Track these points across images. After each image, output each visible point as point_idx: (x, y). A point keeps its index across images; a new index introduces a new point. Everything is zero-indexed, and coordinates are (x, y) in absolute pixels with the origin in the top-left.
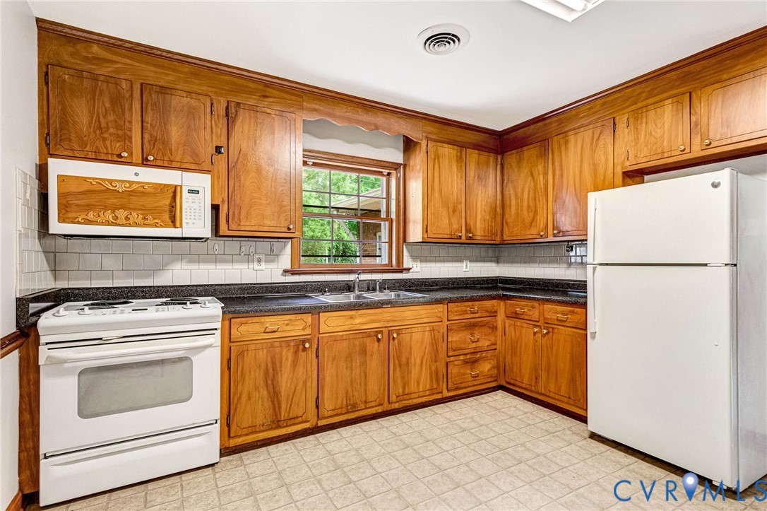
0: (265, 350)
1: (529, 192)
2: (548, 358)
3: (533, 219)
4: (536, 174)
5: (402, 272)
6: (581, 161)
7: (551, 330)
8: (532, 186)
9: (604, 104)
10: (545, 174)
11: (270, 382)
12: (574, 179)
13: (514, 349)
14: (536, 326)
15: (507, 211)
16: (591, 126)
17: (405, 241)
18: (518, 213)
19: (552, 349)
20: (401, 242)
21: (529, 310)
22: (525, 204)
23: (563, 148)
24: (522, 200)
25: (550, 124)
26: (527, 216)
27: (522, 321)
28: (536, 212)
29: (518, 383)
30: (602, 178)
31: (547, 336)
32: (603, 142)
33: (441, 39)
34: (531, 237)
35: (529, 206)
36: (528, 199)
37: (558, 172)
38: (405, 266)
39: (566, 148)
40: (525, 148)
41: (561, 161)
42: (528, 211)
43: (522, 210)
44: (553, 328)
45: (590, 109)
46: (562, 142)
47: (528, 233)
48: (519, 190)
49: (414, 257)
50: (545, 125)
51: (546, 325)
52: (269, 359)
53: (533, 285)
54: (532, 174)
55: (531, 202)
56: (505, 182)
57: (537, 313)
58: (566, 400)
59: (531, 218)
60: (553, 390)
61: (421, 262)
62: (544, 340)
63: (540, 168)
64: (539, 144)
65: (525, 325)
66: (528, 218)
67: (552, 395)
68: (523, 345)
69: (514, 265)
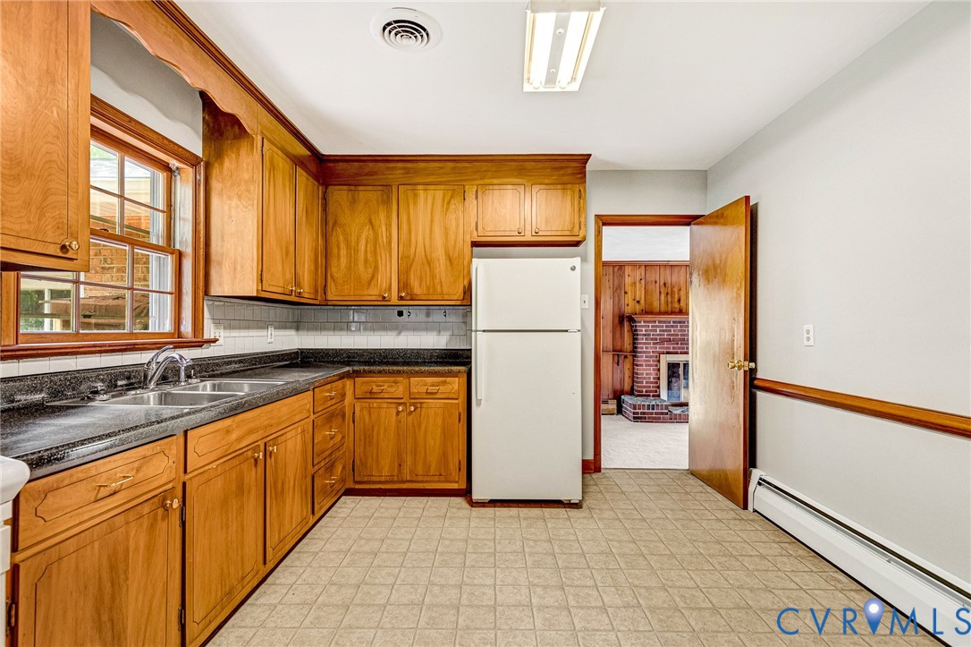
0: (96, 545)
1: (367, 242)
2: (415, 438)
3: (373, 277)
4: (376, 223)
5: (201, 346)
6: (432, 221)
7: (419, 405)
8: (371, 236)
9: (455, 168)
10: (389, 226)
11: (105, 618)
12: (424, 239)
13: (368, 437)
14: (400, 404)
15: (334, 262)
16: (442, 187)
17: (206, 293)
18: (350, 267)
19: (420, 427)
20: (201, 295)
21: (391, 386)
22: (362, 256)
23: (411, 201)
24: (356, 251)
25: (393, 169)
26: (365, 274)
27: (378, 401)
28: (376, 269)
29: (374, 479)
30: (453, 243)
31: (414, 414)
32: (453, 206)
33: (408, 28)
34: (369, 298)
35: (366, 260)
36: (366, 251)
37: (404, 227)
38: (206, 336)
39: (415, 203)
40: (360, 188)
41: (409, 215)
42: (366, 267)
43: (356, 264)
44: (421, 403)
45: (440, 168)
46: (410, 194)
47: (366, 293)
48: (353, 238)
49: (217, 322)
50: (388, 168)
51: (412, 401)
52: (105, 562)
53: (354, 357)
54: (371, 223)
55: (369, 255)
56: (330, 224)
57: (401, 388)
58: (436, 478)
59: (370, 276)
60: (420, 472)
61: (224, 328)
62: (410, 418)
63: (382, 216)
64: (380, 188)
65: (385, 405)
66: (365, 276)
67: (420, 478)
68: (382, 431)
69: (324, 333)
